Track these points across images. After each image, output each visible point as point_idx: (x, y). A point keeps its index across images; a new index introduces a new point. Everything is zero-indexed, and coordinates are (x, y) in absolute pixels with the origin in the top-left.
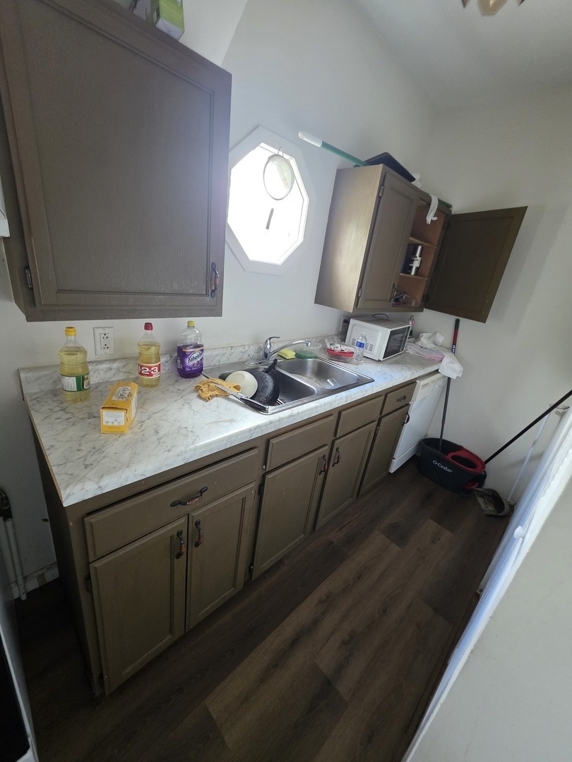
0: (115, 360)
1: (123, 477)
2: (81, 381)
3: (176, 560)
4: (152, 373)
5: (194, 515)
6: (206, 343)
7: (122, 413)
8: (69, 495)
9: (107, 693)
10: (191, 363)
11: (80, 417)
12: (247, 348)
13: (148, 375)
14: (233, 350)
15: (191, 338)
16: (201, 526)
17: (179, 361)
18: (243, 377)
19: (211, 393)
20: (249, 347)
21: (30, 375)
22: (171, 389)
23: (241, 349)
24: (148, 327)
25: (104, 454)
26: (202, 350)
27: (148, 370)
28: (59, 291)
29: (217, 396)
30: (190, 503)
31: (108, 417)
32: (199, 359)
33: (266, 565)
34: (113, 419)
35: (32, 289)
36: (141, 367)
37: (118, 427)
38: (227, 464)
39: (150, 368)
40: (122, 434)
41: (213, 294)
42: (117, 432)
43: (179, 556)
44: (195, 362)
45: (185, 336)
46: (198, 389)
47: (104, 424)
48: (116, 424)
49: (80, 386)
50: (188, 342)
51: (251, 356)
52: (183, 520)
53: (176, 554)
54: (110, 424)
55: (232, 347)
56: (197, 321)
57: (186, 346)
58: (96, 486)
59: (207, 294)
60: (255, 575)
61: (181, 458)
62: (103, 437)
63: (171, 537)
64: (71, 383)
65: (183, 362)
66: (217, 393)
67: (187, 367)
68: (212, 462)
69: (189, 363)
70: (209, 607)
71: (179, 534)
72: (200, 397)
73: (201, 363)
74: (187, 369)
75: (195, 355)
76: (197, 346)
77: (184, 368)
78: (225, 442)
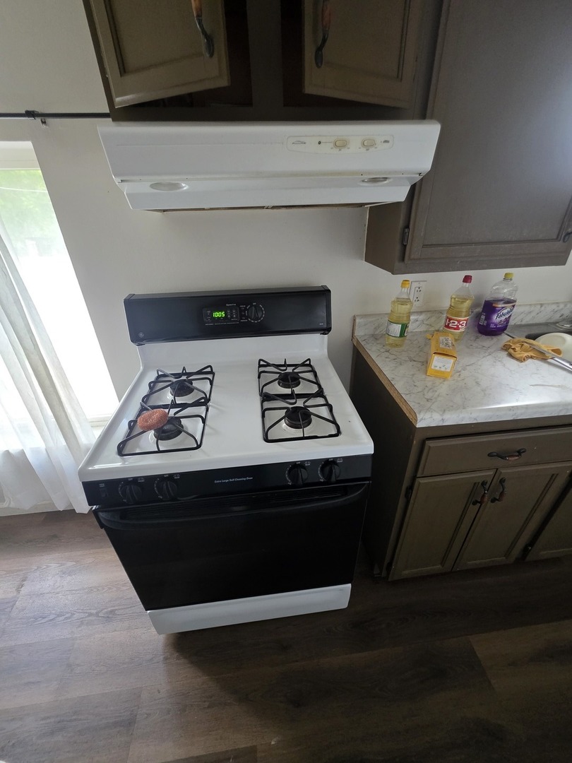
0: (421, 312)
1: (461, 416)
2: (404, 327)
3: (471, 505)
4: (460, 326)
5: (502, 471)
6: (520, 298)
7: (452, 360)
8: (422, 419)
9: (389, 580)
10: (498, 320)
11: (403, 359)
12: (562, 306)
13: (455, 329)
14: (543, 308)
15: (505, 292)
16: (506, 484)
17: (483, 317)
18: (564, 340)
19: (526, 354)
20: (566, 306)
21: (362, 320)
22: (475, 345)
23: (554, 307)
24: (467, 279)
25: (437, 393)
26: (514, 306)
27: (456, 323)
28: (425, 246)
29: (532, 357)
30: (510, 459)
31: (438, 363)
32: (507, 316)
33: (545, 554)
34: (441, 365)
35: (405, 246)
36: (450, 319)
37: (443, 372)
38: (556, 433)
39: (459, 321)
40: (445, 379)
41: (567, 237)
42: (442, 376)
43: (474, 503)
44: (503, 318)
45: (497, 289)
46: (506, 348)
47: (433, 367)
48: (443, 369)
49: (402, 334)
50: (501, 296)
51: (564, 317)
52: (491, 473)
53: (474, 500)
54: (438, 368)
55: (542, 305)
56: (517, 272)
57: (499, 301)
58: (441, 418)
59: (557, 239)
60: (530, 558)
61: (511, 413)
62: (429, 378)
63: (475, 483)
64: (397, 329)
65: (488, 318)
66: (533, 355)
67: (493, 323)
68: (537, 426)
69: (496, 319)
70: (478, 562)
71: (484, 484)
72: (510, 355)
73: (507, 321)
74: (492, 326)
75: (505, 311)
76: (509, 302)
77: (488, 325)
78: (561, 408)
